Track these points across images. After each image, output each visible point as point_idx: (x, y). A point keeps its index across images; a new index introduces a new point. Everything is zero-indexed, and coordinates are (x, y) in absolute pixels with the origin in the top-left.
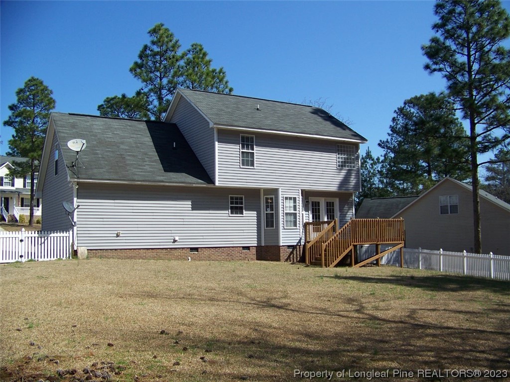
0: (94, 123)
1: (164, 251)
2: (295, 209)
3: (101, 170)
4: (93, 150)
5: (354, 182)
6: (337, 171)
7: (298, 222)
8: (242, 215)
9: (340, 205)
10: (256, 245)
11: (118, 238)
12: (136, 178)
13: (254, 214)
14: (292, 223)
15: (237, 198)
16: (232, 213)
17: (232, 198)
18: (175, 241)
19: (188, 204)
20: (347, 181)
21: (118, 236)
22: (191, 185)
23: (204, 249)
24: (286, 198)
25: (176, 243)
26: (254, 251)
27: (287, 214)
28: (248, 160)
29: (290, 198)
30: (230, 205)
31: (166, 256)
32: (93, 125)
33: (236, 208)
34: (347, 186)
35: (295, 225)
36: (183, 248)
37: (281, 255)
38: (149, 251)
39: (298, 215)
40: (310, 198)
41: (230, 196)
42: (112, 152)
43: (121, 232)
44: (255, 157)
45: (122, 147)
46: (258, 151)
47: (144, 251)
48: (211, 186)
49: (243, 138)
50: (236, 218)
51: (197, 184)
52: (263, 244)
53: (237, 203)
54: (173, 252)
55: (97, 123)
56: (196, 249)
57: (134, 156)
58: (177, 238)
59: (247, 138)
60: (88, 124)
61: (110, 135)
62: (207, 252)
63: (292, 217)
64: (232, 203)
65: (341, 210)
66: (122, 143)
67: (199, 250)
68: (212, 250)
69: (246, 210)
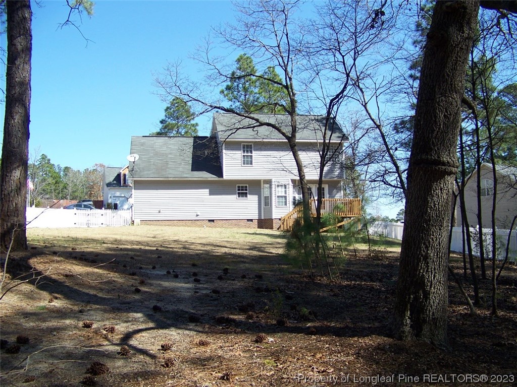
0: (157, 141)
1: (190, 221)
2: (286, 193)
3: (149, 172)
4: (149, 159)
5: (338, 172)
7: (288, 202)
8: (246, 198)
9: (329, 189)
10: (257, 218)
11: (160, 214)
12: (170, 176)
13: (255, 198)
14: (284, 203)
15: (242, 187)
16: (239, 196)
17: (239, 187)
18: (197, 215)
19: (207, 191)
20: (332, 172)
21: (159, 212)
22: (207, 179)
23: (218, 221)
24: (278, 186)
25: (198, 217)
26: (256, 222)
27: (278, 197)
28: (248, 161)
29: (282, 186)
30: (237, 192)
31: (192, 225)
32: (155, 143)
33: (242, 193)
35: (286, 204)
36: (203, 220)
37: (274, 225)
38: (180, 222)
39: (287, 197)
41: (237, 185)
42: (162, 160)
44: (253, 158)
45: (170, 156)
46: (255, 154)
47: (177, 221)
48: (221, 179)
49: (244, 146)
50: (242, 200)
51: (211, 178)
52: (263, 218)
53: (242, 190)
54: (196, 222)
55: (159, 141)
56: (213, 221)
57: (174, 162)
58: (199, 213)
59: (247, 146)
60: (153, 142)
61: (165, 148)
62: (220, 223)
63: (284, 198)
64: (239, 190)
65: (330, 193)
66: (171, 154)
67: (215, 221)
68: (224, 221)
69: (249, 194)
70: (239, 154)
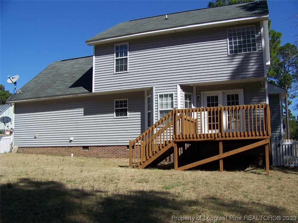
0: (69, 63)
1: (64, 149)
2: (172, 107)
3: (30, 93)
4: (43, 81)
6: (229, 58)
8: (126, 117)
9: (244, 97)
11: (36, 139)
13: (138, 115)
15: (121, 102)
16: (117, 115)
17: (117, 102)
18: (71, 141)
19: (81, 110)
20: (244, 67)
21: (35, 138)
23: (93, 148)
25: (72, 143)
27: (162, 112)
28: (122, 66)
29: (166, 96)
30: (115, 109)
31: (65, 153)
32: (66, 65)
33: (122, 110)
34: (244, 73)
36: (77, 146)
38: (54, 149)
40: (202, 93)
41: (115, 100)
42: (54, 80)
43: (37, 135)
44: (128, 62)
45: (65, 75)
46: (131, 56)
47: (51, 148)
48: (92, 94)
50: (121, 119)
51: (81, 93)
53: (121, 106)
54: (70, 149)
57: (63, 80)
58: (72, 139)
60: (64, 64)
61: (68, 69)
62: (95, 151)
64: (117, 106)
65: (248, 102)
66: (68, 73)
67: (89, 148)
68: (100, 148)
69: (130, 111)
70: (111, 59)
